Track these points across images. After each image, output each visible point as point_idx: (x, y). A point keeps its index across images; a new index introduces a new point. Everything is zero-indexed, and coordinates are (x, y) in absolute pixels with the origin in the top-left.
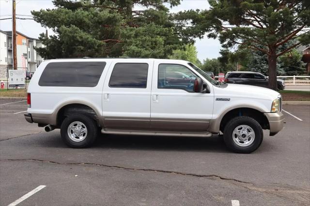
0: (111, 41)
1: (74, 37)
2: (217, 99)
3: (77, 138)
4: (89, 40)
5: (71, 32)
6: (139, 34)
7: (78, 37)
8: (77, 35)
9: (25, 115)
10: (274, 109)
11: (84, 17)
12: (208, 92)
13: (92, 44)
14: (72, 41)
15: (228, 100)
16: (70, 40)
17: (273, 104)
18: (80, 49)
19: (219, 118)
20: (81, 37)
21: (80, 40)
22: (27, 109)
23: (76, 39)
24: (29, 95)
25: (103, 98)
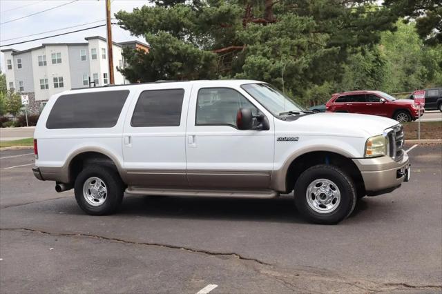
0: (234, 49)
1: (164, 49)
2: (279, 139)
4: (189, 51)
5: (160, 42)
6: (270, 35)
7: (171, 49)
8: (170, 45)
9: (33, 170)
10: (370, 152)
11: (180, 16)
12: (266, 128)
13: (195, 57)
14: (163, 55)
15: (295, 139)
16: (160, 54)
17: (367, 144)
18: (177, 66)
19: (283, 168)
20: (177, 49)
21: (175, 53)
22: (34, 161)
23: (168, 52)
24: (36, 141)
25: (123, 142)
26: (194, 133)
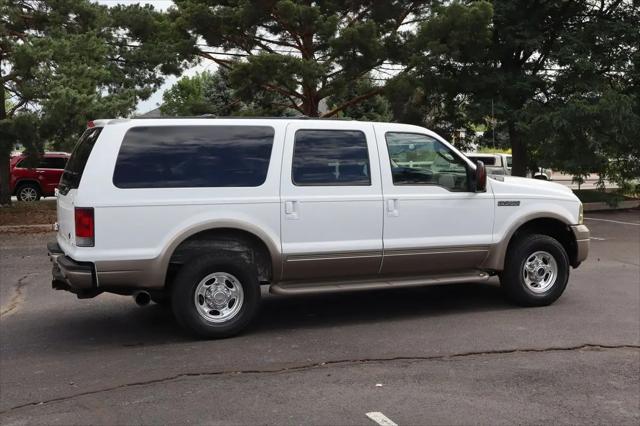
2: (501, 204)
3: (215, 313)
10: (581, 218)
15: (517, 203)
19: (505, 241)
24: (91, 212)
25: (283, 212)
26: (395, 196)
